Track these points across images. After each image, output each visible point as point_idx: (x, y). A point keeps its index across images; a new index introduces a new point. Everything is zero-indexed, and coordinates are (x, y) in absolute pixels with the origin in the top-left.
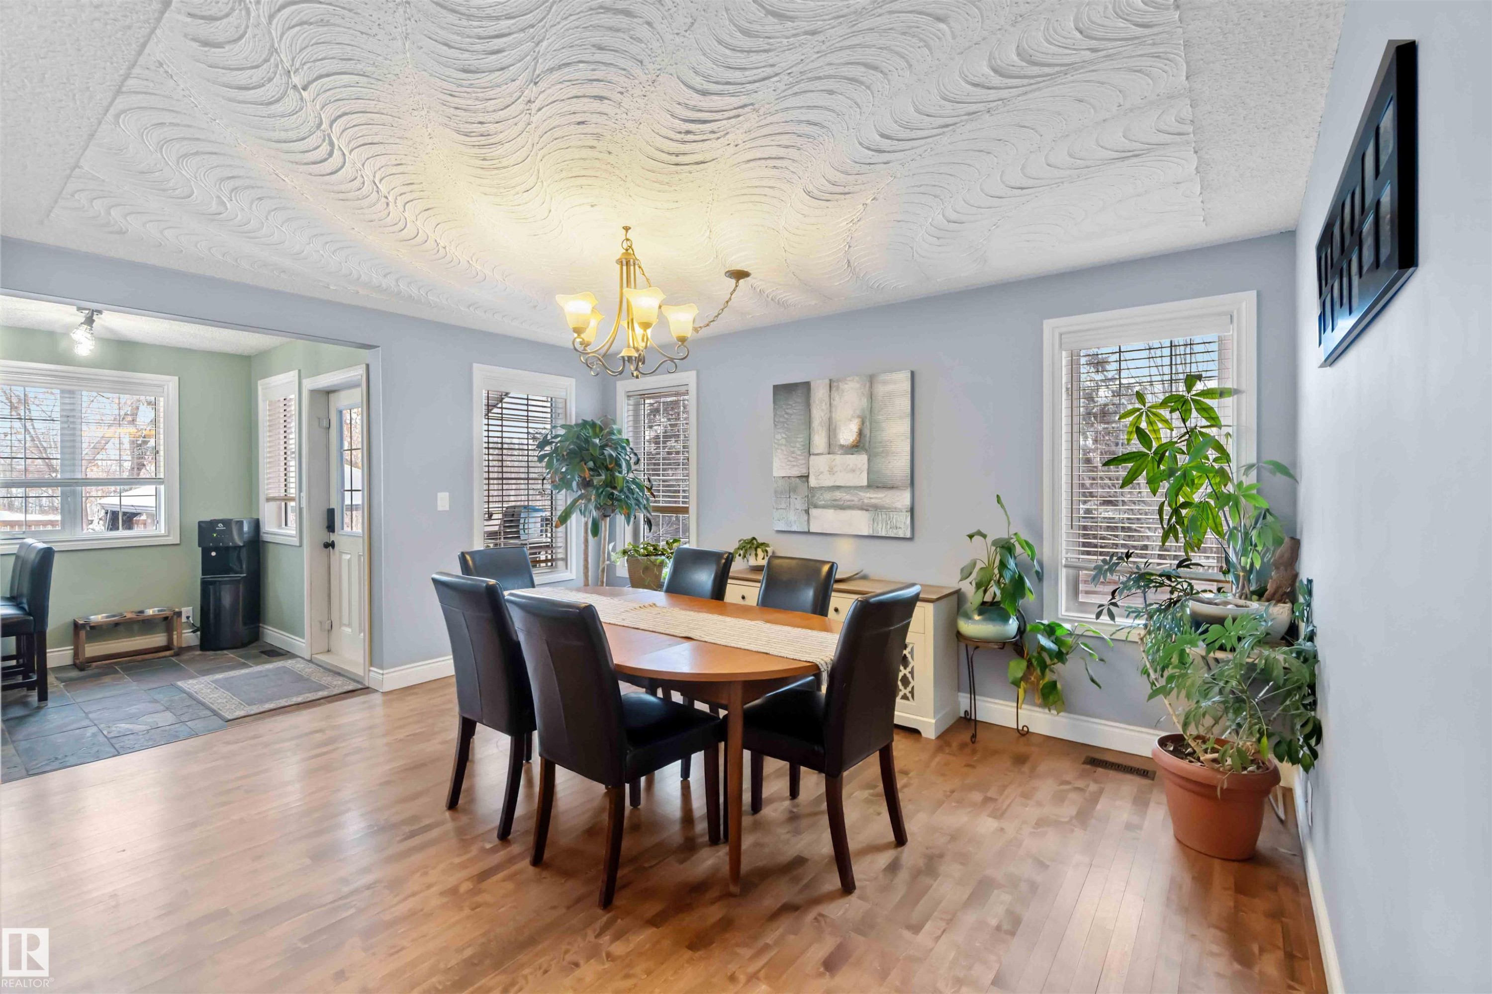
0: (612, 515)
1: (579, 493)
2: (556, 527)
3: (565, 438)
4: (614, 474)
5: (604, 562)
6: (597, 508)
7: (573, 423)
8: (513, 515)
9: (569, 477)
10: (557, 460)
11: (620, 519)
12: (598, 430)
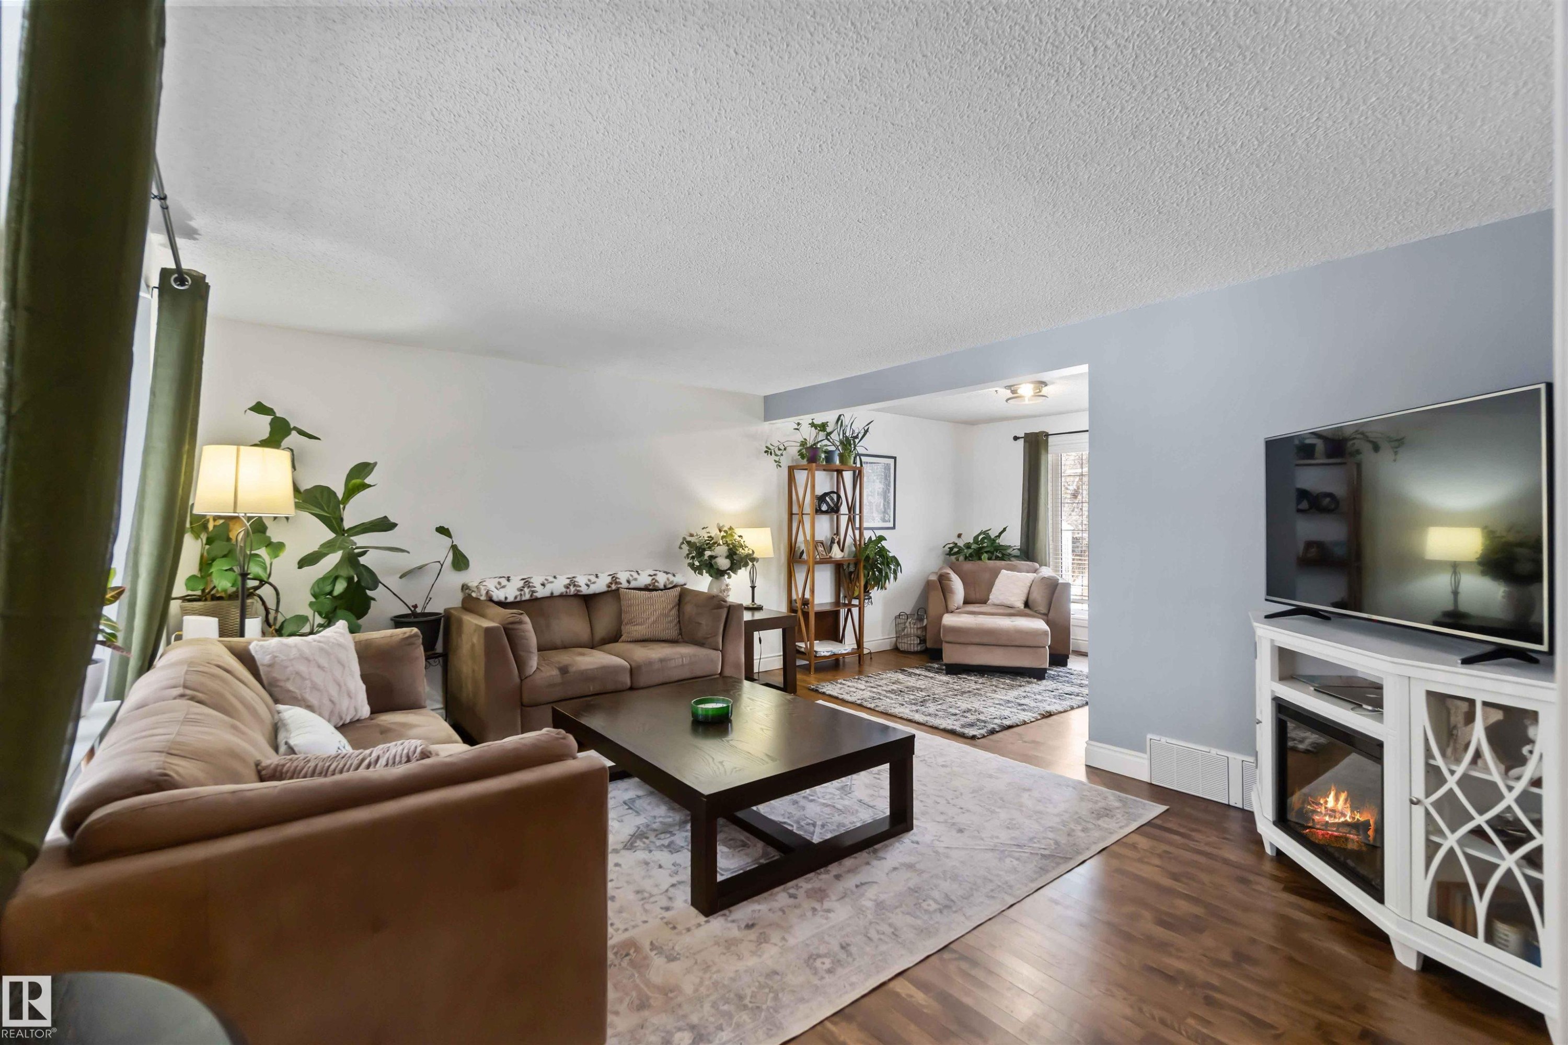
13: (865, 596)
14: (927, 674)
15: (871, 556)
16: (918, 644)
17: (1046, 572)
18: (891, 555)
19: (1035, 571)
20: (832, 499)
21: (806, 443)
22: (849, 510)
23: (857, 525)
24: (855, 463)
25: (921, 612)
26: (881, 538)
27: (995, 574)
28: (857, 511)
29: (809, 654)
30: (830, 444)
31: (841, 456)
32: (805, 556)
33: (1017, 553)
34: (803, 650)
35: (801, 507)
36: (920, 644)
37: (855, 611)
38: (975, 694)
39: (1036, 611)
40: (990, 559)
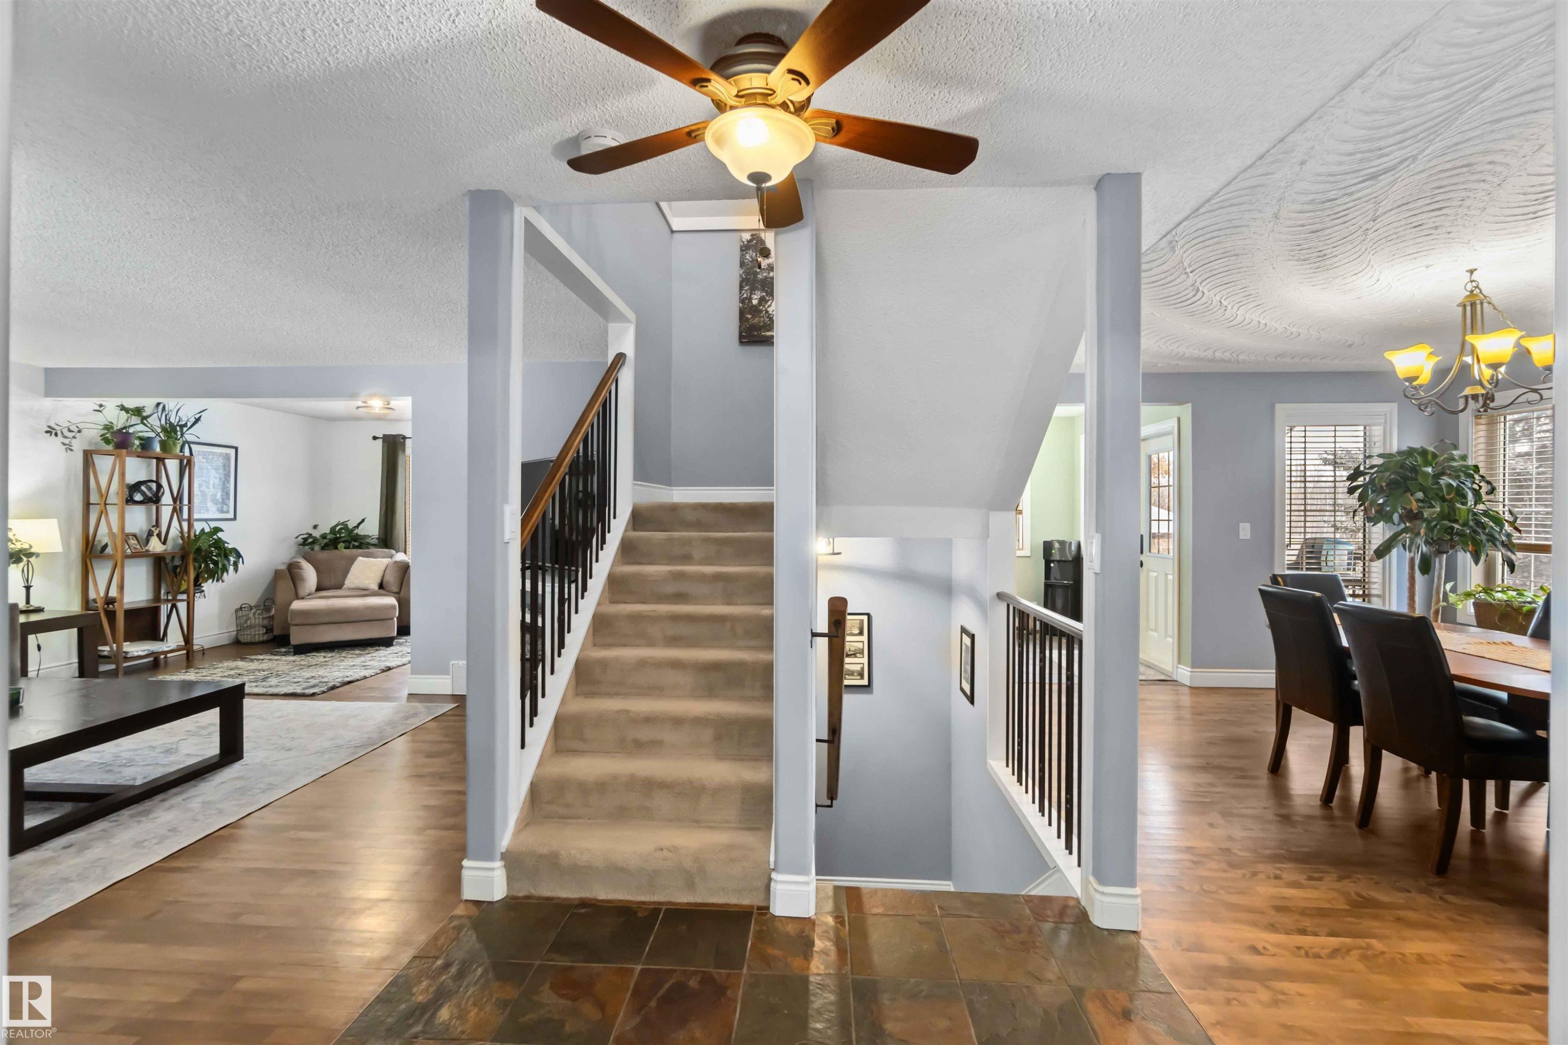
0: (1451, 552)
1: (1403, 526)
2: (1371, 560)
3: (1382, 468)
4: (1454, 505)
5: (1438, 601)
6: (1426, 543)
7: (1395, 449)
8: (1313, 547)
9: (1388, 509)
10: (1373, 492)
11: (1464, 558)
12: (1430, 457)
13: (195, 590)
14: (272, 657)
15: (204, 548)
16: (264, 634)
17: (400, 557)
18: (230, 546)
19: (391, 557)
20: (150, 489)
21: (112, 427)
22: (175, 500)
23: (185, 516)
24: (182, 450)
25: (267, 602)
26: (217, 530)
27: (352, 560)
28: (186, 501)
29: (118, 657)
30: (149, 430)
31: (164, 445)
32: (109, 550)
33: (375, 541)
34: (106, 653)
35: (104, 497)
36: (266, 633)
37: (182, 607)
38: (322, 666)
39: (388, 591)
40: (345, 548)
